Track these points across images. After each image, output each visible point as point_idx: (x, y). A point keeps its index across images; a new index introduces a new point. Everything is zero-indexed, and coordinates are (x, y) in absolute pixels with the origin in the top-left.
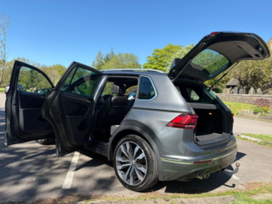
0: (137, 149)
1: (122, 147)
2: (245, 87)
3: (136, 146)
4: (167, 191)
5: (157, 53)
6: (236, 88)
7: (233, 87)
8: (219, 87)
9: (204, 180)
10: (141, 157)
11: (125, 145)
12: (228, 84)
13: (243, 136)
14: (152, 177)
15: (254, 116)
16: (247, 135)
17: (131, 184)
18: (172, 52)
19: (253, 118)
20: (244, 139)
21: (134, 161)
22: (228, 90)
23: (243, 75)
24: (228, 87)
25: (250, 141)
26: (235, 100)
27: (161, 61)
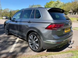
0: (35, 37)
1: (30, 36)
2: (75, 13)
3: (35, 36)
4: (47, 51)
5: (47, 4)
6: (72, 13)
7: (71, 13)
8: (66, 13)
9: (61, 48)
10: (36, 40)
11: (31, 36)
12: (69, 12)
13: (74, 28)
14: (41, 48)
15: (77, 21)
16: (75, 28)
17: (34, 50)
18: (52, 3)
19: (77, 22)
20: (74, 29)
21: (35, 42)
22: (69, 14)
23: (74, 9)
24: (69, 13)
25: (76, 30)
26: (71, 17)
27: (48, 6)
